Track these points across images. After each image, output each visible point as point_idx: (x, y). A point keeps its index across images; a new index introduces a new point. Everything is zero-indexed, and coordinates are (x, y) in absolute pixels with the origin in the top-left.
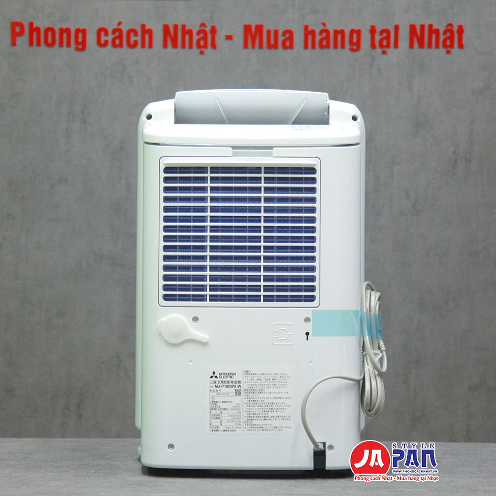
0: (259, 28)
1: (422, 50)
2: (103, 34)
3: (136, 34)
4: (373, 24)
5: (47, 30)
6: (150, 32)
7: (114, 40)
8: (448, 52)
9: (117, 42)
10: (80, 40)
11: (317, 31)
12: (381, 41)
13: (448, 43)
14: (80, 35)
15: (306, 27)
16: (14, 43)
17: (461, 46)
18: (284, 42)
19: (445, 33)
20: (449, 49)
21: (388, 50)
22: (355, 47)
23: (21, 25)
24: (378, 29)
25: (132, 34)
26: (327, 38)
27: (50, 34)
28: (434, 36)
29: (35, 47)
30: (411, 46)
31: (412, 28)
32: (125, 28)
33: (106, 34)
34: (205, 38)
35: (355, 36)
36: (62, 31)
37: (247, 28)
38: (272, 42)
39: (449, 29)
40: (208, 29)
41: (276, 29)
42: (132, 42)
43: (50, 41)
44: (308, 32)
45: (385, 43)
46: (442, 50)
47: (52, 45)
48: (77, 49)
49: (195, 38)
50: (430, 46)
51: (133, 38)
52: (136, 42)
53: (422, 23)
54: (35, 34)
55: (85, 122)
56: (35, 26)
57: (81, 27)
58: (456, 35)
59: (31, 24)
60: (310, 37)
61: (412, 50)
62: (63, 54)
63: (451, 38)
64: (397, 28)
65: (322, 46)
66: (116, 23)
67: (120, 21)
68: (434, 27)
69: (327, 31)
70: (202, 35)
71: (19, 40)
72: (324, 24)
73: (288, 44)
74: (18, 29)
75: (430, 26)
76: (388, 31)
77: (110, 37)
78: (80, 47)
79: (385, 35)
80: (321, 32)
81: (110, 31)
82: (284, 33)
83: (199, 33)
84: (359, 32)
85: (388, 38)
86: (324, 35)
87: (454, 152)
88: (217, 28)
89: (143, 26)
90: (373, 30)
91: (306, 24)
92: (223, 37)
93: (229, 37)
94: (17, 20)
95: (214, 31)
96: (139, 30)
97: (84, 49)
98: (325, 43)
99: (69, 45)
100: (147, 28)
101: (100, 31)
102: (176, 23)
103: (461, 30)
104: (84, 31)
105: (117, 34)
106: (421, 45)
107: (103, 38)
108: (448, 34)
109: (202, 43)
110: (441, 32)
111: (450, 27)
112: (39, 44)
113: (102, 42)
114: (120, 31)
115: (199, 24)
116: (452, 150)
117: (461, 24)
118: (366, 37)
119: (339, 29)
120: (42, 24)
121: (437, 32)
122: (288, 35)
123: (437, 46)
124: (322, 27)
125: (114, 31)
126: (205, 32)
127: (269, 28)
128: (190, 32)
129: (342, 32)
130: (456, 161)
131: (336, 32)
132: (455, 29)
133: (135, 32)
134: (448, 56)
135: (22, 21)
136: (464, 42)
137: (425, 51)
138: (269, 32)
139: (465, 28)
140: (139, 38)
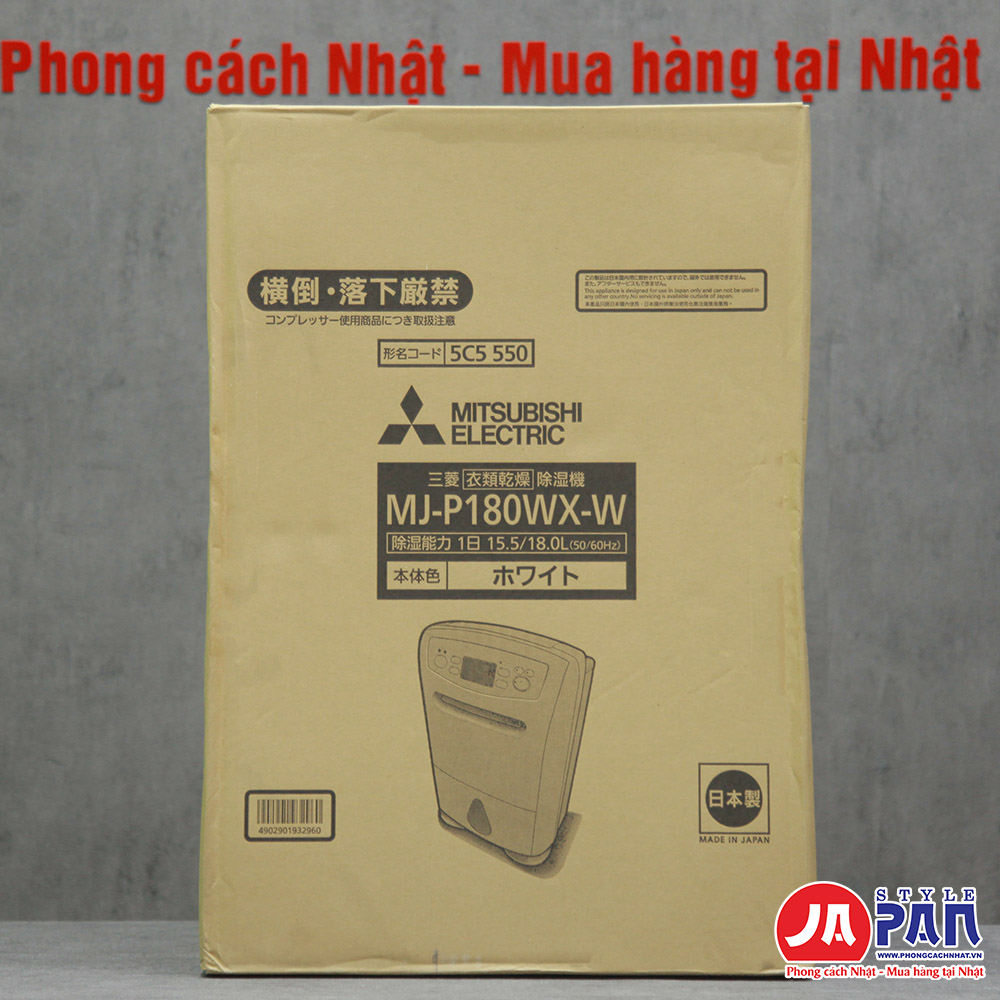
0: (537, 49)
1: (889, 95)
2: (199, 65)
3: (271, 64)
4: (783, 39)
5: (79, 59)
6: (301, 60)
7: (223, 79)
8: (946, 98)
9: (231, 83)
10: (151, 79)
11: (662, 55)
12: (800, 76)
13: (946, 77)
14: (151, 70)
15: (638, 47)
16: (8, 88)
17: (973, 84)
18: (590, 79)
19: (938, 56)
20: (947, 91)
21: (816, 95)
22: (744, 89)
23: (24, 49)
24: (794, 52)
25: (262, 66)
26: (684, 69)
27: (85, 67)
28: (915, 64)
29: (53, 95)
30: (866, 84)
31: (868, 46)
32: (246, 53)
33: (207, 66)
34: (420, 72)
35: (744, 64)
36: (111, 59)
37: (511, 51)
38: (565, 80)
39: (947, 48)
40: (426, 53)
41: (574, 51)
42: (262, 83)
43: (85, 82)
44: (642, 58)
45: (808, 79)
46: (933, 94)
47: (90, 90)
48: (144, 99)
49: (399, 72)
50: (906, 85)
51: (264, 74)
52: (271, 83)
53: (889, 36)
54: (53, 68)
55: (162, 255)
56: (53, 49)
57: (153, 53)
58: (963, 62)
59: (45, 47)
60: (646, 68)
61: (867, 93)
62: (113, 110)
63: (953, 67)
64: (834, 47)
65: (672, 88)
66: (228, 42)
67: (237, 37)
68: (916, 45)
69: (684, 56)
70: (413, 66)
71: (19, 80)
72: (676, 40)
73: (598, 82)
74: (16, 57)
75: (907, 42)
76: (814, 55)
77: (215, 74)
78: (151, 94)
79: (808, 61)
80: (670, 58)
81: (215, 59)
82: (591, 60)
83: (406, 61)
84: (752, 57)
85: (815, 68)
86: (678, 63)
87: (962, 314)
88: (445, 51)
89: (286, 48)
90: (782, 52)
91: (638, 40)
92: (459, 70)
93: (472, 71)
94: (14, 37)
95: (438, 56)
96: (277, 56)
97: (158, 97)
98: (678, 80)
99: (126, 90)
100: (295, 51)
101: (193, 59)
102: (358, 41)
103: (972, 50)
104: (159, 61)
105: (230, 65)
106: (887, 84)
107: (201, 75)
108: (946, 60)
109: (413, 83)
110: (931, 55)
111: (949, 45)
112: (61, 89)
113: (199, 83)
114: (237, 59)
115: (407, 42)
116: (957, 308)
117: (972, 37)
118: (767, 68)
119: (709, 50)
120: (68, 45)
121: (921, 53)
122: (598, 65)
123: (922, 85)
124: (673, 47)
125: (224, 60)
126: (419, 59)
127: (558, 50)
128: (388, 60)
129: (716, 57)
130: (966, 335)
131: (703, 57)
132: (961, 47)
133: (270, 62)
134: (946, 106)
135: (26, 41)
136: (981, 75)
137: (896, 96)
138: (557, 58)
139: (981, 45)
140: (277, 74)
